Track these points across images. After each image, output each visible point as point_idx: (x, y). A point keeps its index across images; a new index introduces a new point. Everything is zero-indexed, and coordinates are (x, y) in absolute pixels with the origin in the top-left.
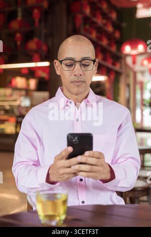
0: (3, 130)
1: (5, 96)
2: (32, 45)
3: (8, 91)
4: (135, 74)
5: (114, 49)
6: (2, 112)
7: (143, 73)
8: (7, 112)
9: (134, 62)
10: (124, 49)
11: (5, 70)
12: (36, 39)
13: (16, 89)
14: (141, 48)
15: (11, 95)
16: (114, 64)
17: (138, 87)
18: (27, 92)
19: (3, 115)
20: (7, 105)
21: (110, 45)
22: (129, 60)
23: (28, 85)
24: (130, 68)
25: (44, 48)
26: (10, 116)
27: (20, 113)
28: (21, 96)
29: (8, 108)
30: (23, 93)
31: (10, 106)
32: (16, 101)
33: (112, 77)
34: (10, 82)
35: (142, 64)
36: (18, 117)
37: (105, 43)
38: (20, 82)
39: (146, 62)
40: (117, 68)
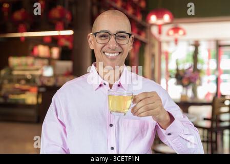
0: (24, 100)
1: (26, 65)
2: (55, 13)
3: (30, 60)
4: (160, 43)
5: (139, 18)
6: (23, 82)
7: (168, 42)
8: (28, 81)
9: (160, 32)
10: (149, 19)
11: (27, 38)
12: (59, 7)
13: (38, 57)
14: (167, 18)
15: (33, 64)
16: (139, 34)
17: (163, 57)
18: (50, 61)
19: (24, 85)
20: (28, 74)
21: (135, 14)
22: (154, 30)
23: (51, 53)
24: (155, 38)
25: (68, 16)
26: (32, 86)
27: (42, 83)
28: (43, 65)
29: (29, 77)
30: (46, 62)
31: (32, 75)
32: (37, 70)
33: (138, 47)
34: (32, 51)
35: (168, 34)
36: (39, 87)
37: (130, 11)
38: (42, 50)
39: (171, 32)
40: (142, 38)
